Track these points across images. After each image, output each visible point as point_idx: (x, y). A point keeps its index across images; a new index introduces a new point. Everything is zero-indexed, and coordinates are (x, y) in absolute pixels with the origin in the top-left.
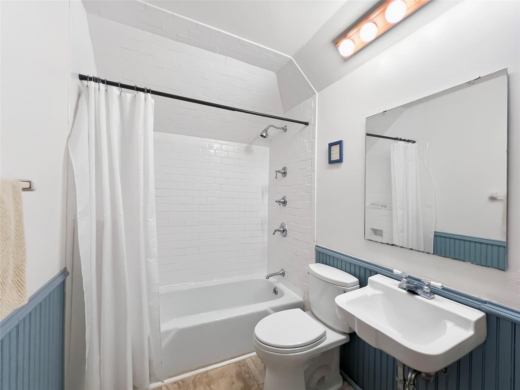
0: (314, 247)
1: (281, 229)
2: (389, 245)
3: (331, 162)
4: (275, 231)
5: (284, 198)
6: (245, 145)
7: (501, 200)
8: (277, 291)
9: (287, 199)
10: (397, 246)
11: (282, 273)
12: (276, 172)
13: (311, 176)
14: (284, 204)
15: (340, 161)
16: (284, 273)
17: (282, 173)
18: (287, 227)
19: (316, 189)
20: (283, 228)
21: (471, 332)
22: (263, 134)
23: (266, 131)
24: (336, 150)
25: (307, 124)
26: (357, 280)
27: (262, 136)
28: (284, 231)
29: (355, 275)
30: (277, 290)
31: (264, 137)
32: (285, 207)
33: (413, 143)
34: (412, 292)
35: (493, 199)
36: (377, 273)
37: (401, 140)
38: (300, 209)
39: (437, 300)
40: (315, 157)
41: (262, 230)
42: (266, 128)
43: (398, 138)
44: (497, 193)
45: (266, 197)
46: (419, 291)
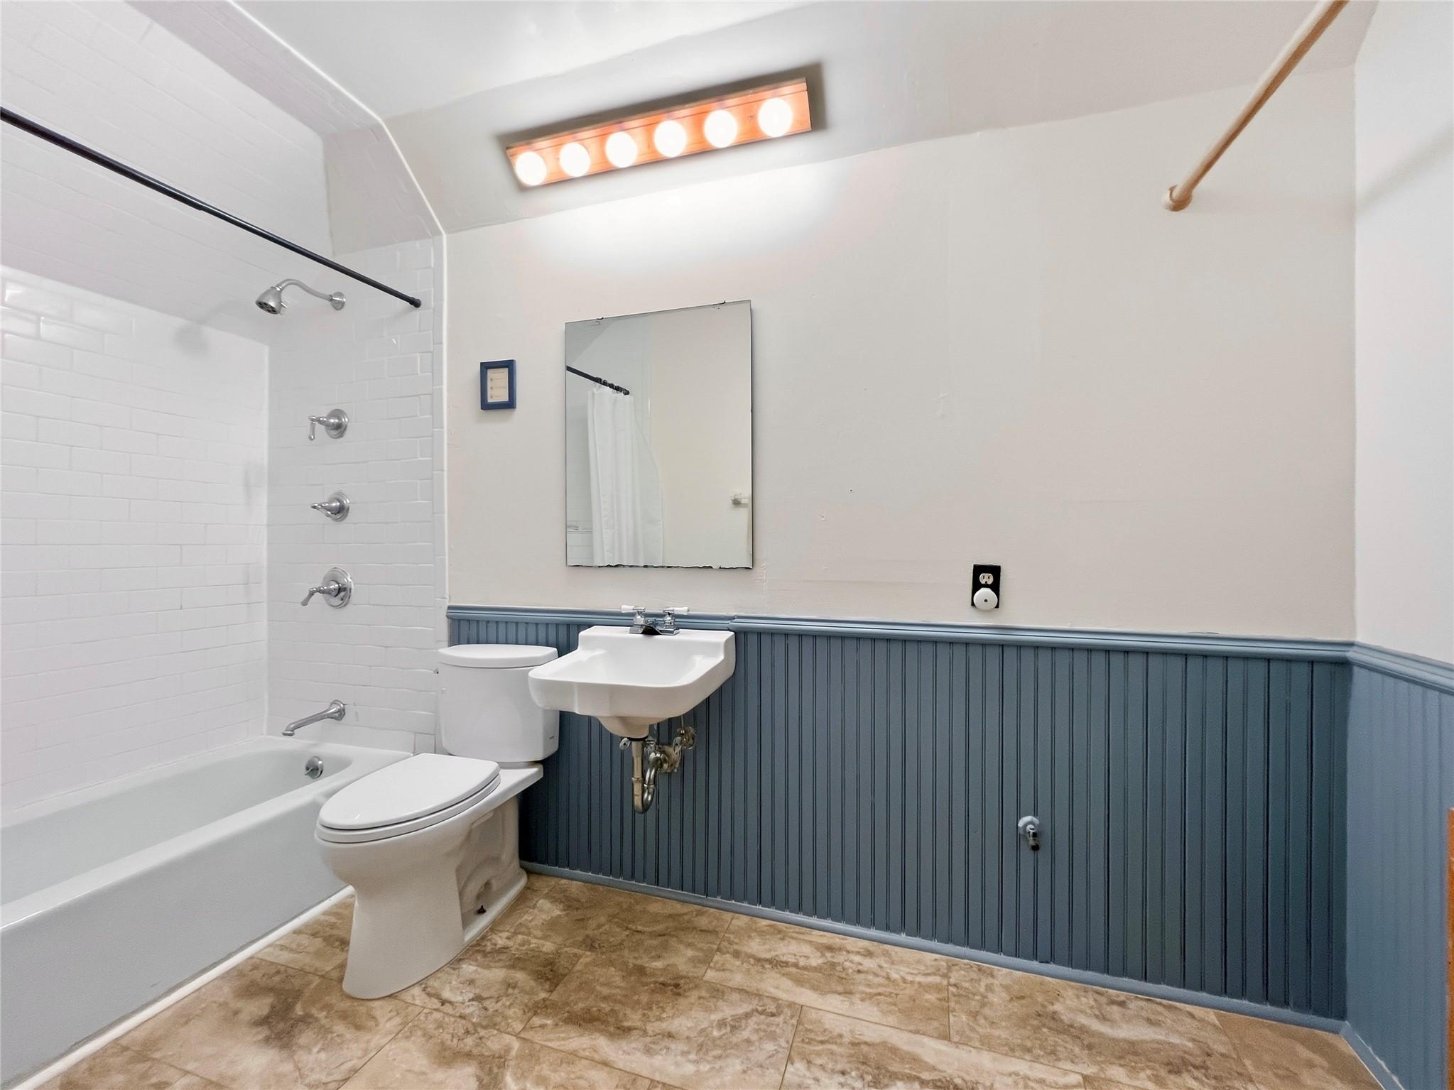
0: (444, 611)
1: (332, 587)
2: (611, 568)
3: (486, 406)
4: (312, 594)
5: (341, 498)
6: (179, 322)
7: (745, 505)
8: (322, 765)
9: (348, 501)
10: (624, 566)
11: (339, 711)
12: (313, 420)
13: (432, 436)
14: (338, 516)
15: (510, 405)
16: (344, 710)
17: (327, 425)
18: (351, 578)
19: (446, 468)
20: (338, 584)
21: (721, 657)
22: (268, 300)
23: (276, 292)
24: (498, 379)
25: (415, 303)
26: (556, 649)
27: (262, 305)
28: (340, 590)
29: (547, 645)
30: (320, 762)
31: (269, 311)
32: (345, 521)
33: (625, 394)
34: (650, 631)
35: (737, 503)
36: (590, 625)
37: (605, 383)
38: (397, 522)
39: (683, 634)
40: (441, 390)
41: (249, 604)
42: (278, 286)
43: (601, 380)
44: (741, 494)
45: (263, 499)
46: (658, 628)
